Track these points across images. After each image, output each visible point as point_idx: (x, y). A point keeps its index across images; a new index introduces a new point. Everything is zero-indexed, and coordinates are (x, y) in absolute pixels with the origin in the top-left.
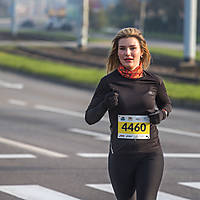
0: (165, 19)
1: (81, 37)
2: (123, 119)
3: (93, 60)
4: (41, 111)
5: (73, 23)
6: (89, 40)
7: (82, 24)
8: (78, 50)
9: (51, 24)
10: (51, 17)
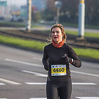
0: (69, 16)
1: (28, 25)
2: (53, 67)
3: (33, 36)
4: (8, 61)
5: (24, 18)
6: (31, 27)
7: (28, 19)
8: (26, 32)
9: (13, 19)
10: (13, 15)
